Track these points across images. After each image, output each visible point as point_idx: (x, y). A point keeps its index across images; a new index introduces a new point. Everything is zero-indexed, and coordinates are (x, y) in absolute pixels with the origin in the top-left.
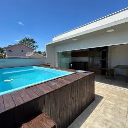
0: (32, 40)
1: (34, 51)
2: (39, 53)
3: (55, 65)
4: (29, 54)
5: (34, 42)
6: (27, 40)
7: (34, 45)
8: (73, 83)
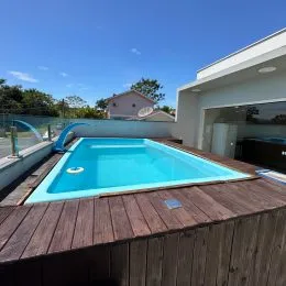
0: (154, 83)
1: (155, 106)
2: (166, 109)
3: (196, 143)
4: (145, 113)
5: (158, 87)
6: (145, 82)
7: (158, 92)
8: (239, 221)
